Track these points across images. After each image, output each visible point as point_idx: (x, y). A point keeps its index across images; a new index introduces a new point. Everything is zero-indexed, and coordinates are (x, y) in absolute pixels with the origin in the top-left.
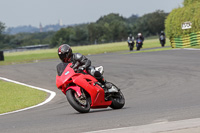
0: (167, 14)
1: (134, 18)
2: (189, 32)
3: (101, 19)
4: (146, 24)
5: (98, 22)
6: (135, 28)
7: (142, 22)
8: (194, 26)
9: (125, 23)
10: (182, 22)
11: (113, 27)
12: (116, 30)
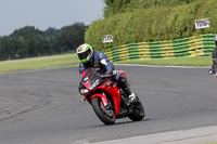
0: (87, 27)
1: (51, 31)
2: (110, 46)
3: (16, 32)
4: (65, 37)
5: (11, 35)
6: (52, 41)
7: (60, 35)
8: (115, 39)
9: (41, 37)
10: (103, 35)
11: (28, 41)
12: (31, 44)
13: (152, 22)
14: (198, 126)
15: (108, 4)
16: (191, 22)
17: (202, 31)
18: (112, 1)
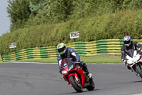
13: (41, 34)
15: (13, 22)
17: (75, 40)
18: (16, 21)
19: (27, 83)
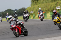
0: (26, 9)
1: (16, 10)
2: (33, 14)
3: (6, 10)
5: (5, 11)
7: (18, 11)
8: (34, 12)
10: (30, 11)
11: (10, 13)
13: (44, 7)
14: (57, 36)
15: (32, 2)
16: (55, 7)
17: (58, 10)
18: (33, 2)
19: (38, 28)
